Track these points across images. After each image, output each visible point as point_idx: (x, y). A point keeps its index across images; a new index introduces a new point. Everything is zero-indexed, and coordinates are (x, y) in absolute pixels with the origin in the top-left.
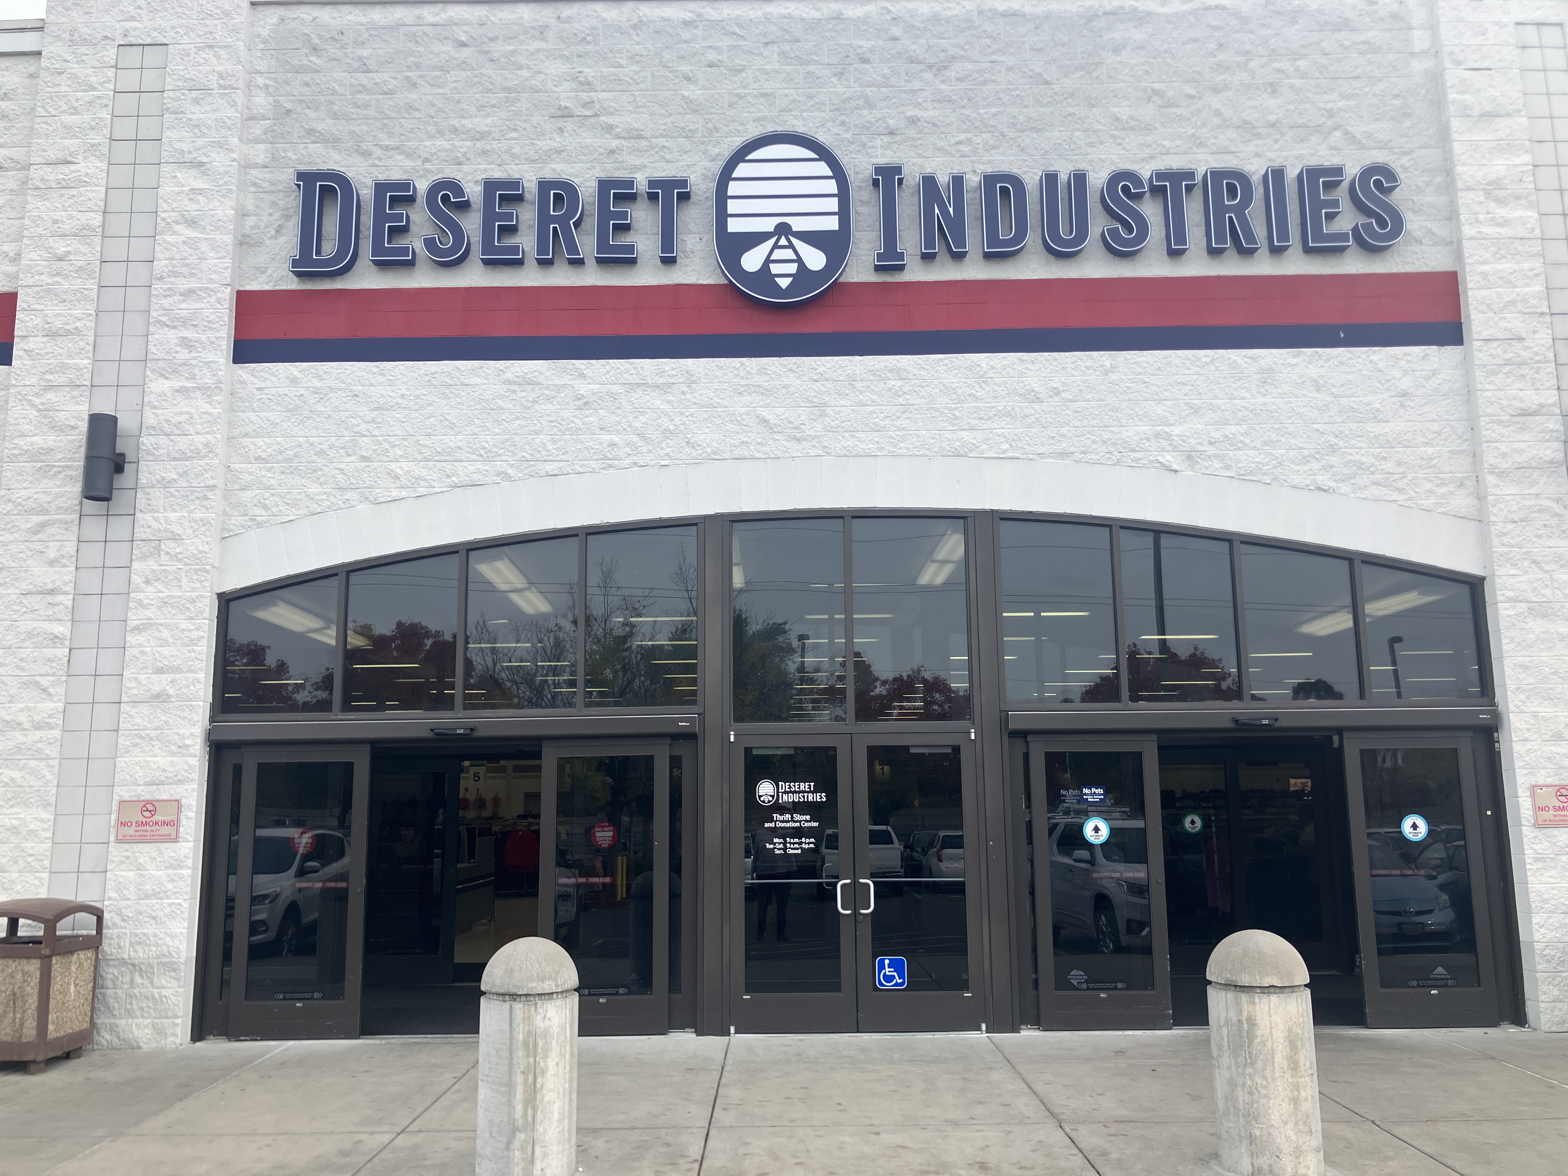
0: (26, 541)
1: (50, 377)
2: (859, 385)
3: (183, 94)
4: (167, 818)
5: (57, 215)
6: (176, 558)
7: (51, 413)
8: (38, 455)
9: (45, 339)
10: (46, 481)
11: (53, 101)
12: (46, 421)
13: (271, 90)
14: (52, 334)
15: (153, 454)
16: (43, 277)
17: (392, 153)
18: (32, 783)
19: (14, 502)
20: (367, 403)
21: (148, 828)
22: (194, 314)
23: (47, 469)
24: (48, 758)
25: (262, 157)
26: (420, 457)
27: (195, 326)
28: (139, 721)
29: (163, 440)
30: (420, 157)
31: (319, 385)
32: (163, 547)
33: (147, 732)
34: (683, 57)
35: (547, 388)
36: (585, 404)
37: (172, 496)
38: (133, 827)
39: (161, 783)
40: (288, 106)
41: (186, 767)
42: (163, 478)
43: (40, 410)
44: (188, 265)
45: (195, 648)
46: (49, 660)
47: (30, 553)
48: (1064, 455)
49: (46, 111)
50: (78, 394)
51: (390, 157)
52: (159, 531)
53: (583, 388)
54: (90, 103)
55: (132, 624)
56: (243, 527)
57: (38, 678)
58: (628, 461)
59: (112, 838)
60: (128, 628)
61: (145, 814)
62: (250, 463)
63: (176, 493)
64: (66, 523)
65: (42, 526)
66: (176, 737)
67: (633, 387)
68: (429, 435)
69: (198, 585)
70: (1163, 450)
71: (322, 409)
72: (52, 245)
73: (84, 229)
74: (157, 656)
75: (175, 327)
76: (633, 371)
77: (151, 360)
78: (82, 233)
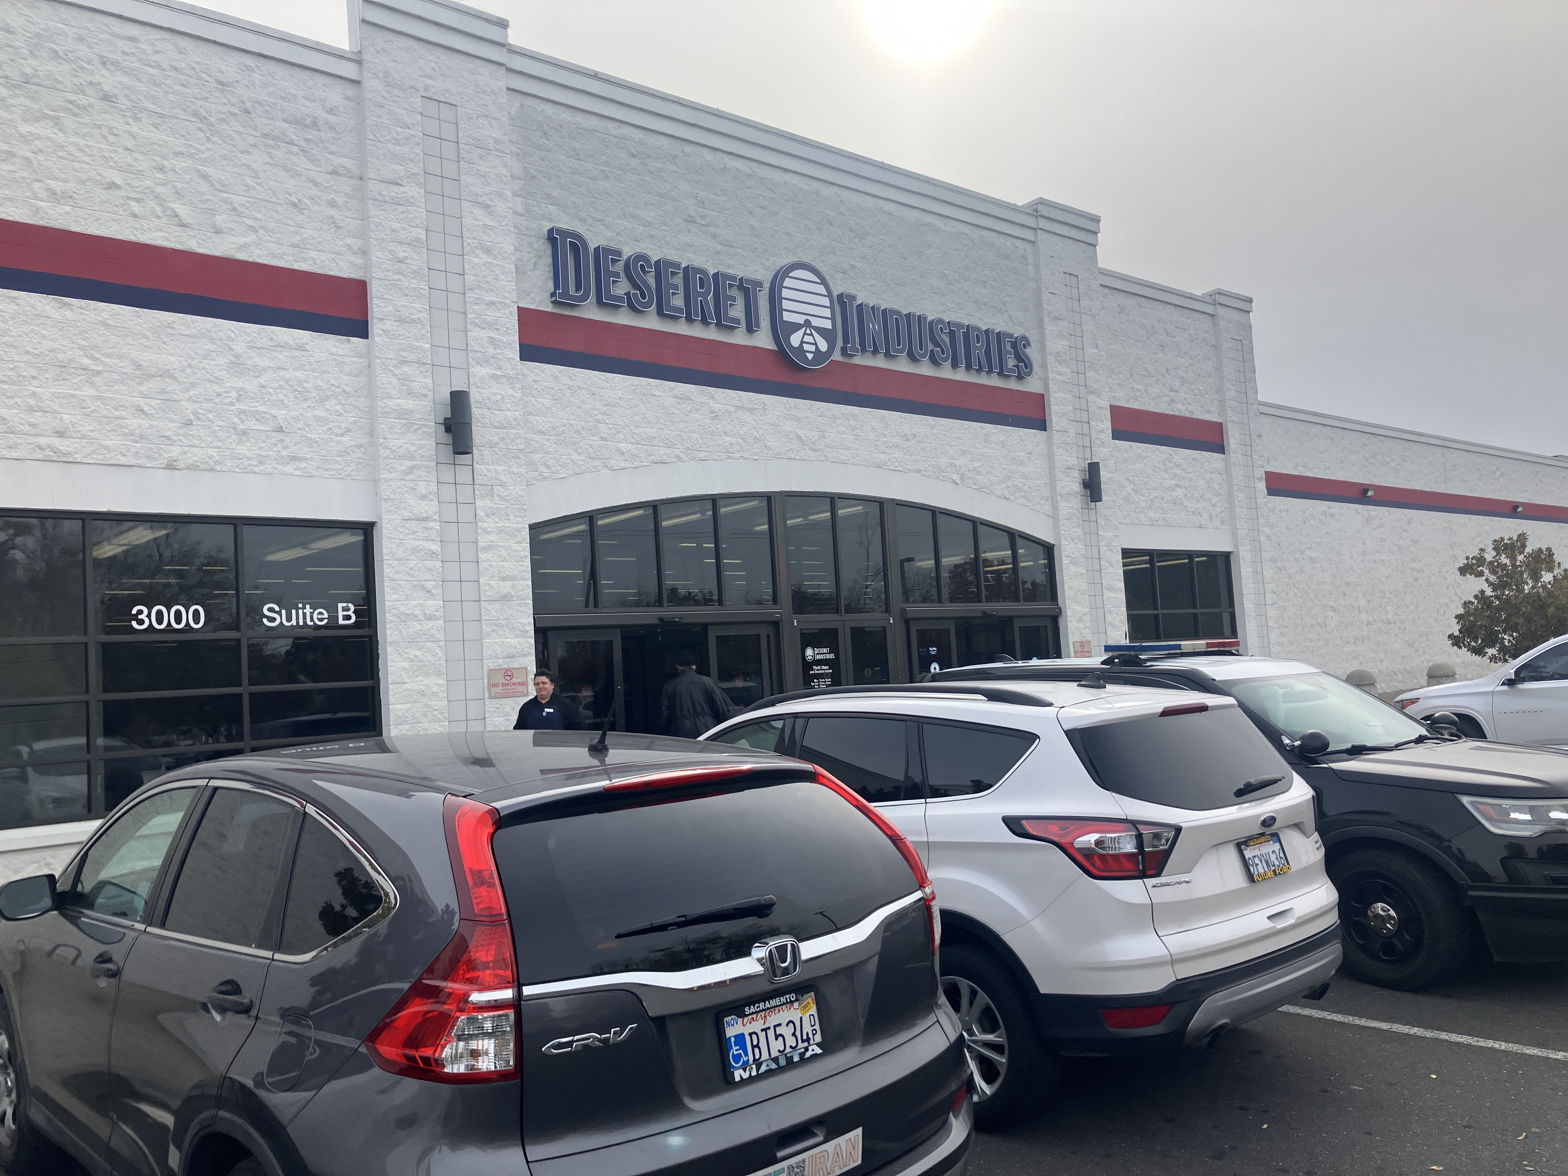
0: (402, 480)
1: (404, 354)
2: (837, 421)
3: (472, 149)
4: (520, 680)
5: (395, 225)
6: (503, 498)
7: (408, 383)
8: (403, 414)
9: (397, 323)
10: (409, 434)
11: (379, 129)
12: (404, 388)
13: (521, 157)
14: (401, 321)
15: (481, 422)
16: (390, 274)
17: (598, 223)
18: (430, 659)
19: (390, 449)
20: (601, 400)
21: (510, 687)
22: (496, 320)
23: (410, 425)
24: (439, 640)
25: (520, 207)
26: (633, 441)
27: (497, 329)
28: (494, 614)
29: (486, 412)
30: (614, 230)
31: (571, 383)
32: (495, 490)
33: (500, 621)
34: (747, 198)
35: (696, 404)
36: (715, 416)
37: (497, 454)
38: (500, 687)
39: (514, 657)
40: (534, 174)
41: (528, 645)
42: (491, 441)
43: (399, 379)
44: (488, 283)
45: (524, 563)
46: (430, 569)
47: (406, 489)
48: (918, 471)
49: (375, 136)
50: (424, 371)
51: (597, 226)
52: (492, 479)
53: (716, 406)
54: (408, 139)
55: (482, 544)
56: (535, 479)
57: (424, 583)
58: (738, 455)
59: (487, 696)
60: (479, 548)
61: (507, 677)
62: (535, 434)
63: (499, 452)
64: (428, 468)
65: (412, 469)
66: (519, 625)
67: (738, 408)
68: (637, 427)
69: (520, 520)
70: (953, 473)
71: (575, 401)
72: (394, 249)
73: (416, 240)
74: (501, 568)
75: (484, 328)
76: (737, 398)
77: (472, 351)
78: (413, 243)
